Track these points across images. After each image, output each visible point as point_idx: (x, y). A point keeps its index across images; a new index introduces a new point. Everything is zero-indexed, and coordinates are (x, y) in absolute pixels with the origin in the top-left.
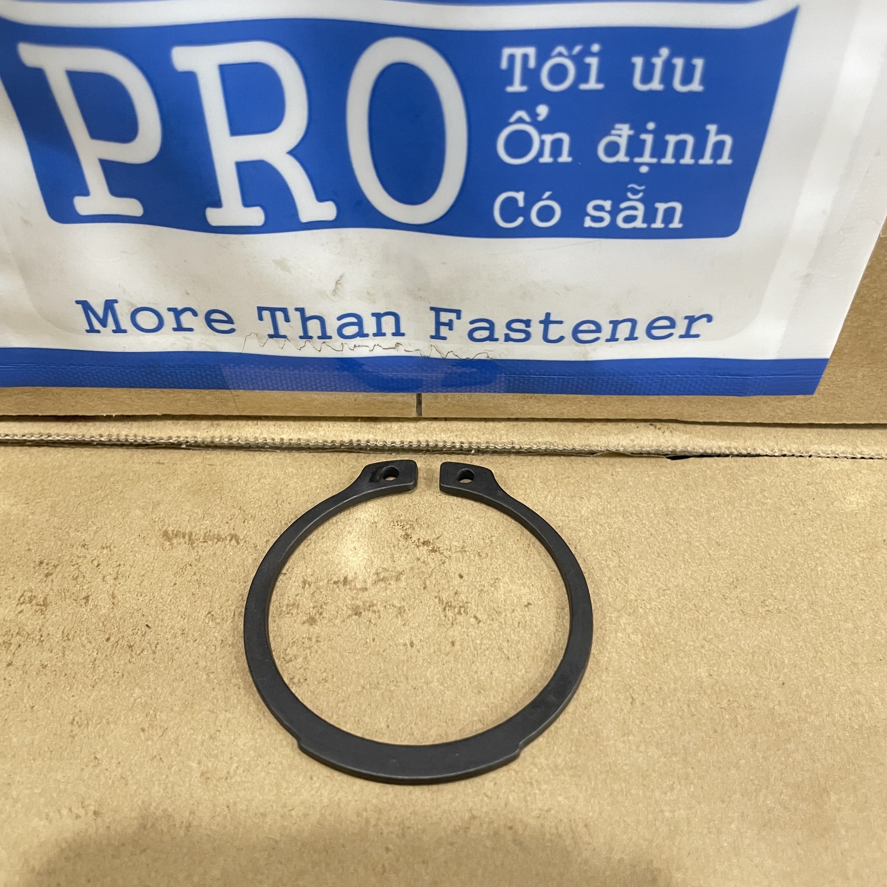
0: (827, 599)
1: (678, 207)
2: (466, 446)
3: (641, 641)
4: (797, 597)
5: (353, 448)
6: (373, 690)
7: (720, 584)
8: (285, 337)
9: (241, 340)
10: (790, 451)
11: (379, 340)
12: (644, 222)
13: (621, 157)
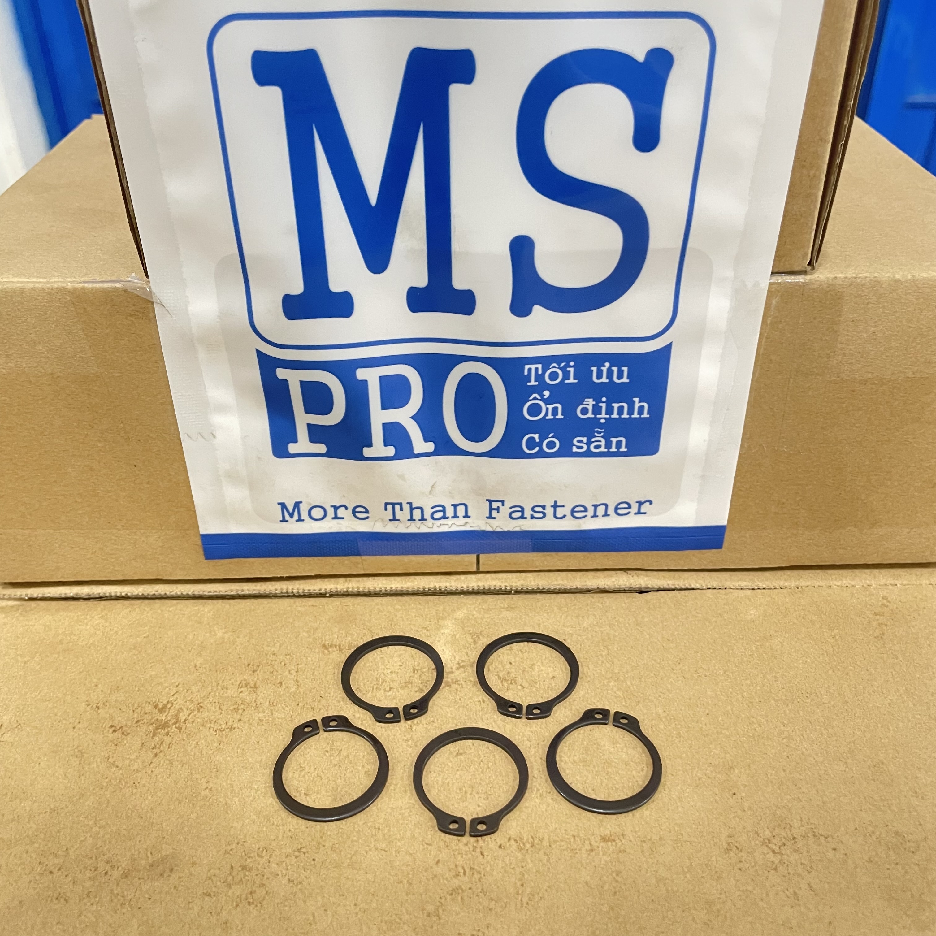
0: (735, 668)
2: (508, 588)
5: (436, 593)
8: (399, 520)
9: (372, 523)
10: (712, 586)
11: (455, 521)
12: (606, 448)
13: (590, 415)
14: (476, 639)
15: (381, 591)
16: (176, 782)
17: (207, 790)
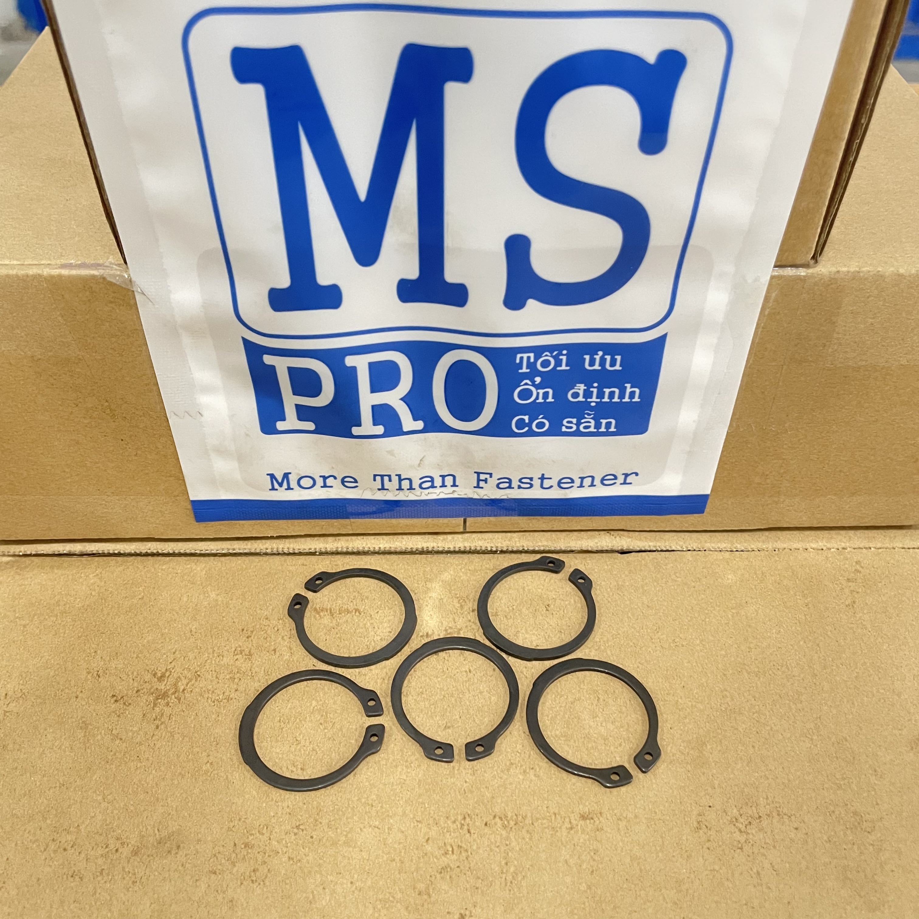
0: (710, 637)
1: (613, 421)
2: (494, 549)
4: (693, 637)
5: (424, 552)
6: (450, 698)
7: (649, 631)
8: (388, 489)
9: (361, 492)
10: (693, 548)
11: (443, 489)
12: (595, 429)
13: (581, 399)
14: (463, 604)
15: (370, 551)
16: (178, 756)
17: (208, 765)
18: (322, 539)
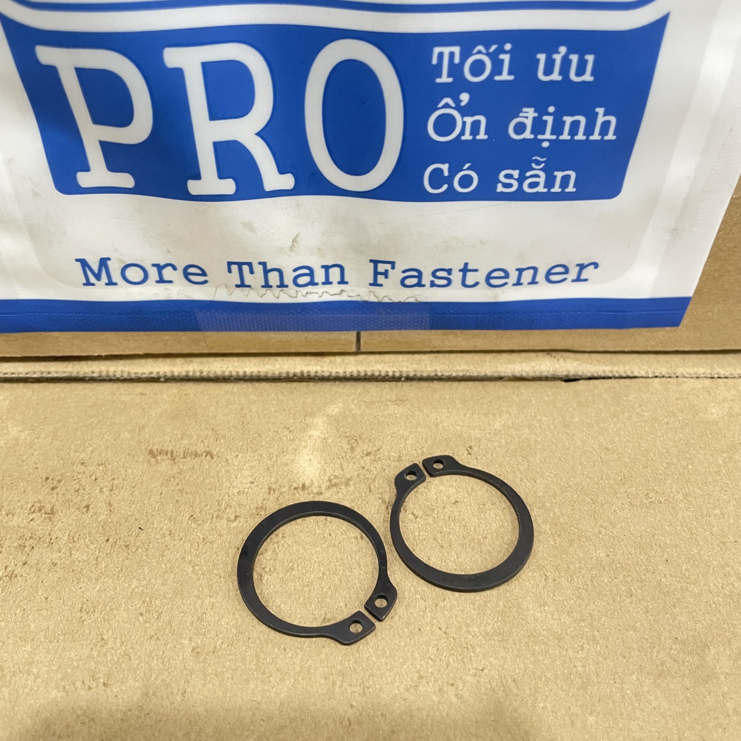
0: (697, 491)
1: (573, 174)
2: (397, 374)
3: (550, 529)
4: (674, 490)
5: (303, 378)
6: (331, 576)
7: (611, 482)
8: (249, 286)
9: (213, 290)
10: (661, 373)
11: (327, 287)
12: (545, 187)
13: (528, 135)
14: (354, 445)
15: (231, 376)
18: (168, 360)
